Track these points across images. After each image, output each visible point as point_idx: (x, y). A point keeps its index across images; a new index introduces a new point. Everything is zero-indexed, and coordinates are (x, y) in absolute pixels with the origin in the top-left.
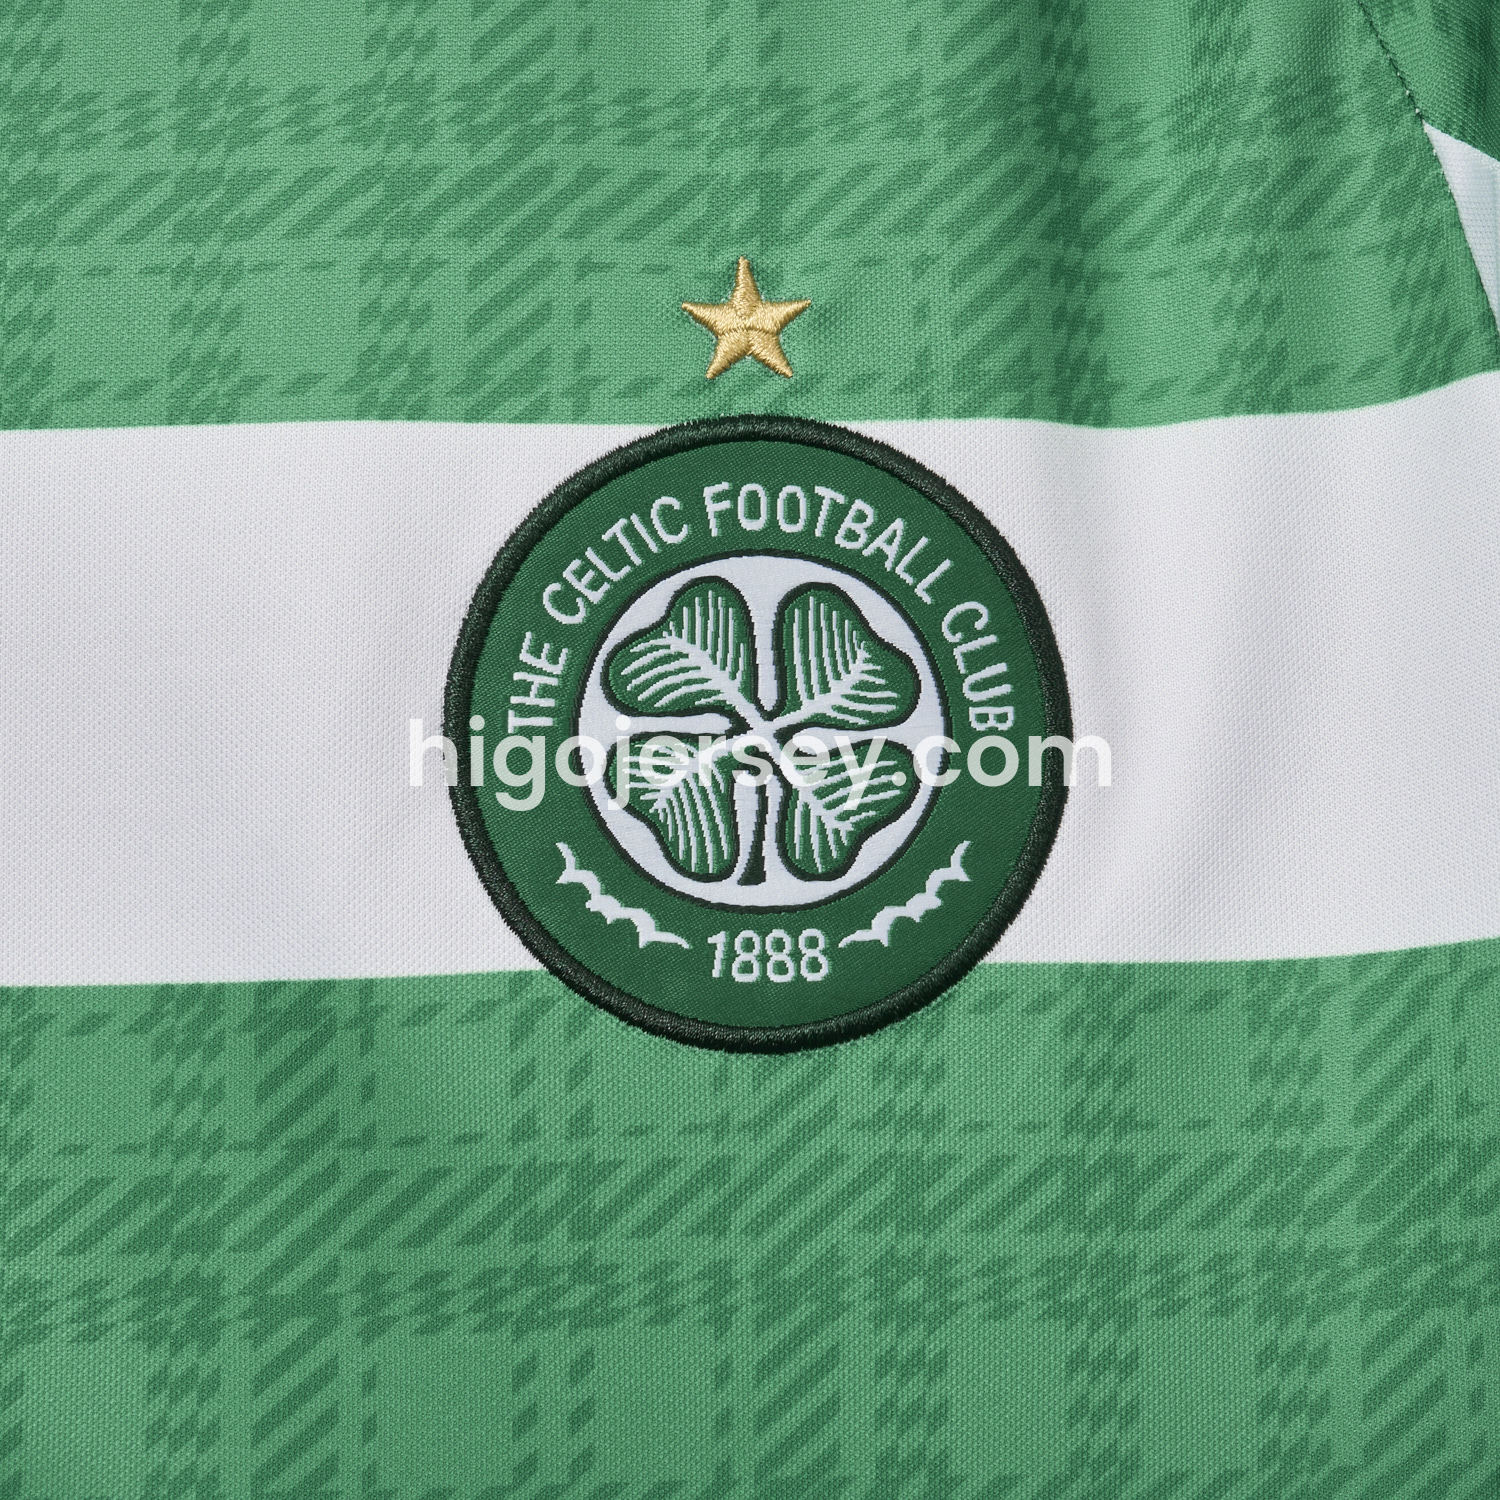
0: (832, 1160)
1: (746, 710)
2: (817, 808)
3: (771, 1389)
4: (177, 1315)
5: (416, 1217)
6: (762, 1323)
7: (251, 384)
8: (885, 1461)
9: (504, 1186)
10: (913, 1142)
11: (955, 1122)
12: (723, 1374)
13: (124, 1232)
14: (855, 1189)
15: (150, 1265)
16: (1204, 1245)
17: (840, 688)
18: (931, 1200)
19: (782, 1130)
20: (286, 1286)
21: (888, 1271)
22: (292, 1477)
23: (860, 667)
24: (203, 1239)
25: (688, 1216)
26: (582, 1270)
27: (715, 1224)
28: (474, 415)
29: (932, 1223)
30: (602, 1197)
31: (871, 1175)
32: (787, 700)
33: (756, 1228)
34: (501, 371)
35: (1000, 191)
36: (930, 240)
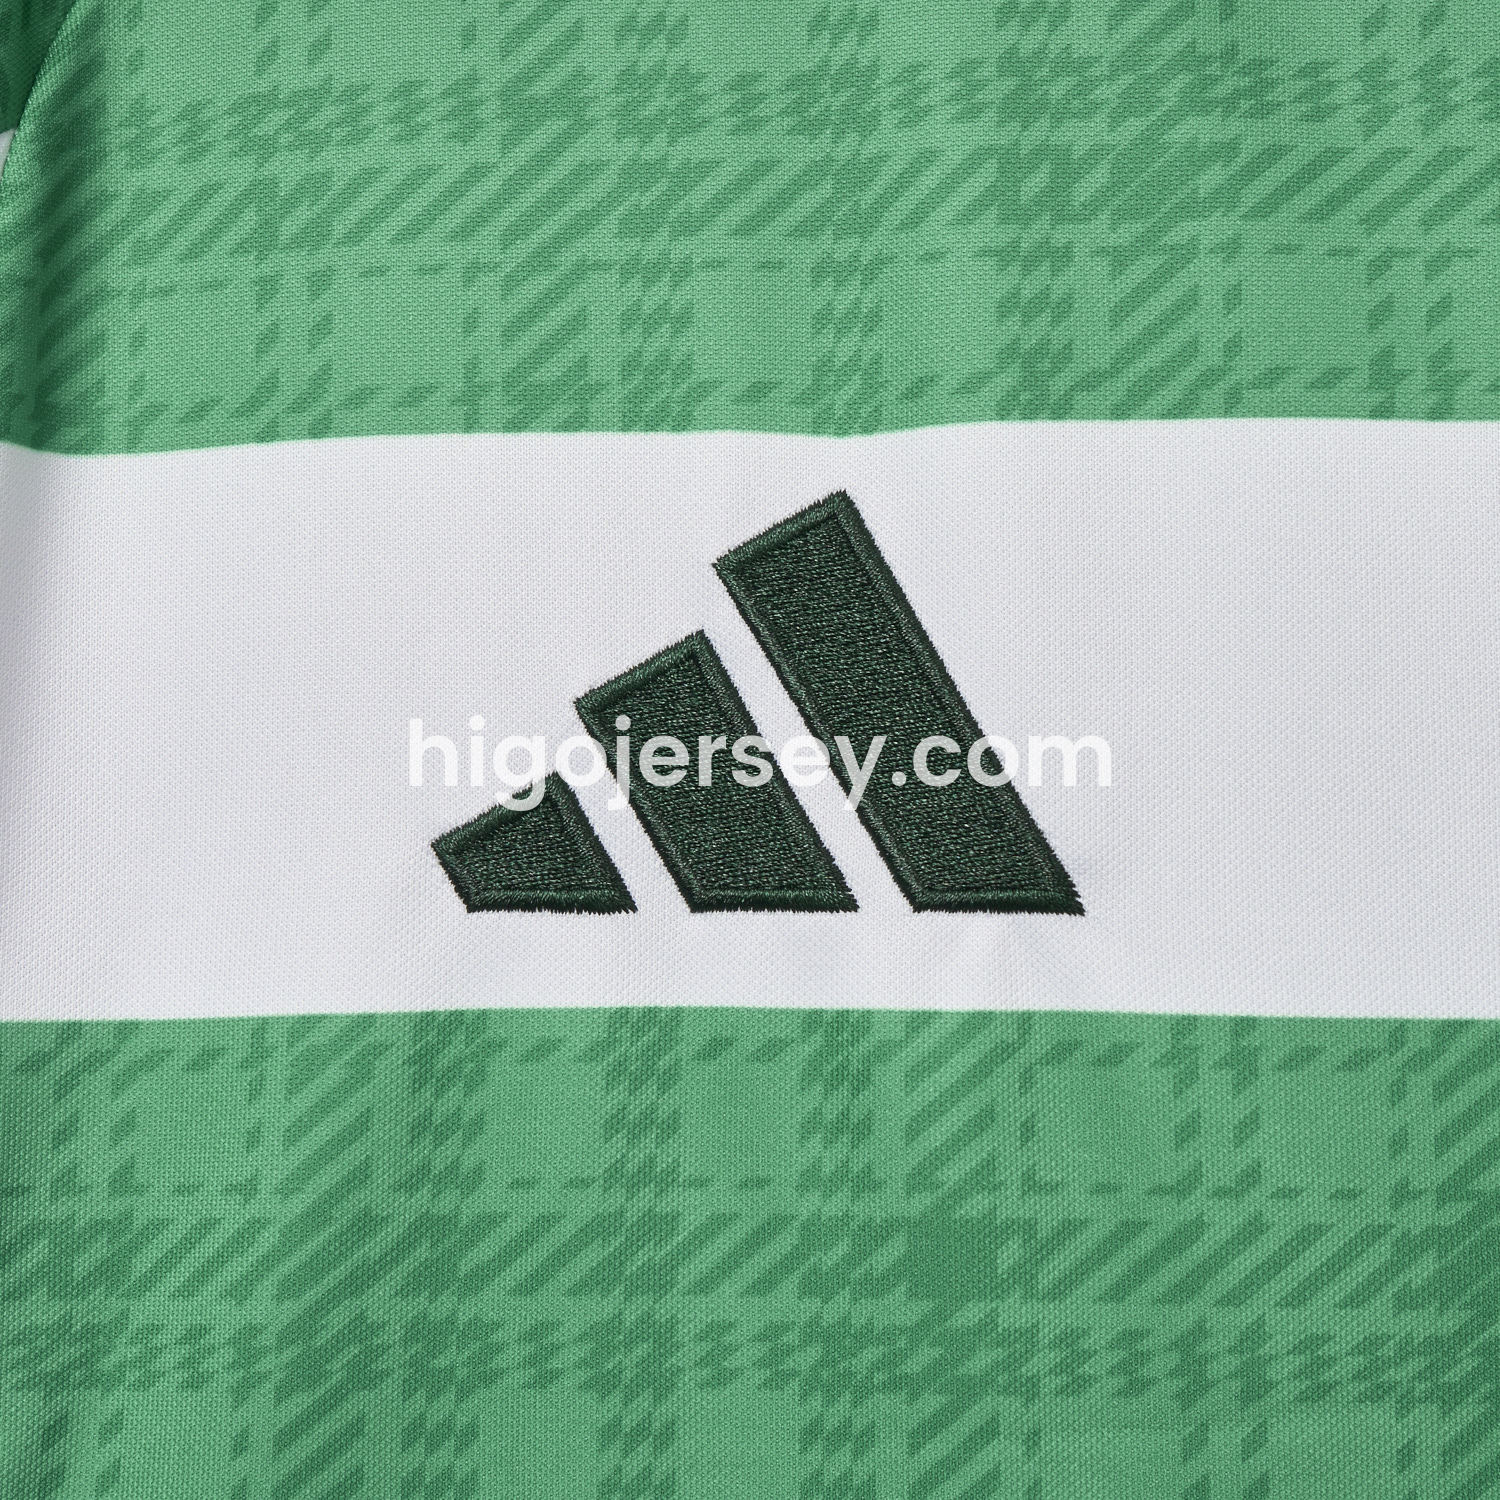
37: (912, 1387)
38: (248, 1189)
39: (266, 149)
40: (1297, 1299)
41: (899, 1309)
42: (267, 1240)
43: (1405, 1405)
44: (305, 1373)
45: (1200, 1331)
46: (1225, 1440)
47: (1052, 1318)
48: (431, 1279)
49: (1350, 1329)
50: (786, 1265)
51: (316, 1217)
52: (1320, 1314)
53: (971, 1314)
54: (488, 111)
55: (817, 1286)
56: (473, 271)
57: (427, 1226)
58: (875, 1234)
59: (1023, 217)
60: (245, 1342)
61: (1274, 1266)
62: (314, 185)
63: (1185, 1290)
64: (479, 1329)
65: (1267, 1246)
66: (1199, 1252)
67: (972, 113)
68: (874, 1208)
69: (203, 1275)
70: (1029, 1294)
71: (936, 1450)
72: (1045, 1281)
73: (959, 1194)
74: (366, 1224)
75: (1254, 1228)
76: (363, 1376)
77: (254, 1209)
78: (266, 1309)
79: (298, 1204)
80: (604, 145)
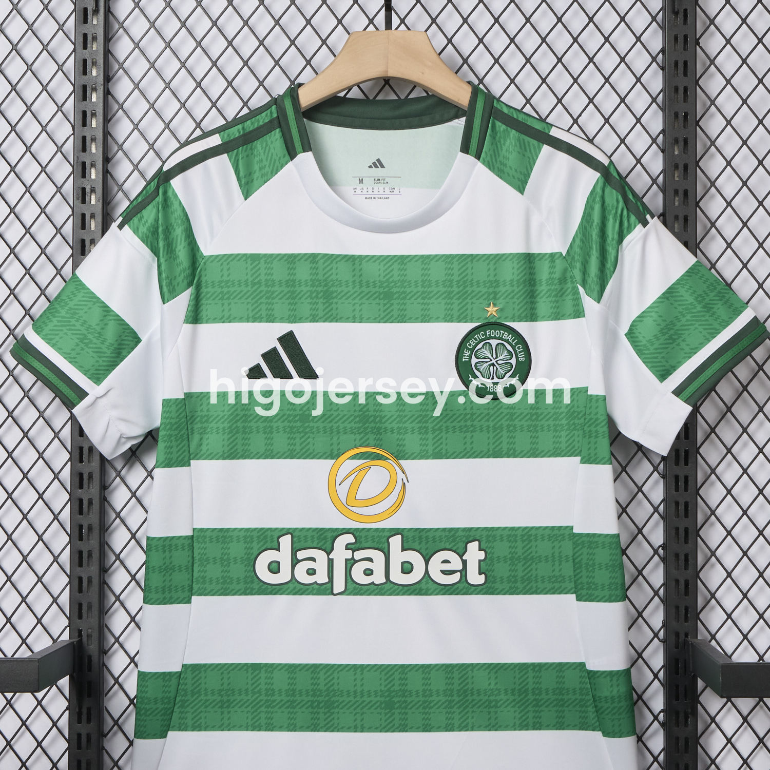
0: (502, 413)
1: (492, 358)
2: (500, 370)
3: (494, 440)
4: (423, 431)
5: (452, 419)
6: (494, 432)
7: (431, 318)
8: (508, 448)
9: (462, 416)
10: (512, 411)
11: (517, 408)
12: (489, 438)
13: (416, 421)
14: (504, 417)
15: (420, 425)
16: (547, 423)
17: (503, 356)
18: (514, 418)
19: (496, 409)
20: (436, 427)
21: (508, 426)
22: (437, 450)
23: (506, 353)
24: (426, 422)
25: (485, 419)
26: (472, 426)
27: (488, 420)
28: (459, 322)
29: (514, 420)
30: (474, 417)
31: (506, 415)
32: (497, 357)
33: (493, 421)
34: (462, 316)
35: (523, 294)
36: (515, 300)
37: (300, 433)
38: (223, 411)
39: (222, 287)
40: (343, 423)
41: (299, 424)
42: (226, 417)
43: (355, 434)
44: (230, 432)
45: (332, 426)
46: (335, 439)
47: (316, 425)
48: (245, 421)
49: (349, 426)
50: (286, 419)
51: (232, 414)
52: (346, 424)
53: (307, 424)
54: (249, 284)
55: (290, 422)
56: (248, 303)
57: (244, 415)
58: (295, 416)
59: (313, 299)
60: (224, 428)
61: (341, 419)
62: (228, 292)
63: (331, 422)
64: (250, 427)
65: (340, 417)
66: (332, 417)
67: (307, 286)
68: (296, 413)
69: (218, 421)
70: (313, 422)
71: (303, 440)
72: (315, 421)
73: (305, 411)
74: (237, 415)
75: (339, 415)
76: (237, 432)
77: (224, 413)
78: (226, 425)
79: (230, 413)
80: (263, 288)
